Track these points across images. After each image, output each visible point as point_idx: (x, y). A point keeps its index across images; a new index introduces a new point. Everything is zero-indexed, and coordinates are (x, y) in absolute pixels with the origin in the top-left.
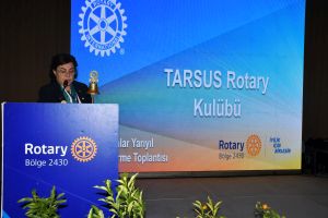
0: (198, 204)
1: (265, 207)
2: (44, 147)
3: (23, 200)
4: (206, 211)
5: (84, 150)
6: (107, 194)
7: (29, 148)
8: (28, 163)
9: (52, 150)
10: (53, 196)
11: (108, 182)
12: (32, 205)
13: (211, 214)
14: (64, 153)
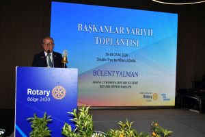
0: (121, 123)
1: (156, 125)
2: (38, 91)
3: (29, 119)
4: (125, 127)
5: (59, 93)
6: (74, 117)
7: (29, 91)
8: (29, 99)
9: (42, 93)
10: (45, 116)
11: (75, 110)
12: (34, 122)
13: (128, 128)
14: (48, 94)
